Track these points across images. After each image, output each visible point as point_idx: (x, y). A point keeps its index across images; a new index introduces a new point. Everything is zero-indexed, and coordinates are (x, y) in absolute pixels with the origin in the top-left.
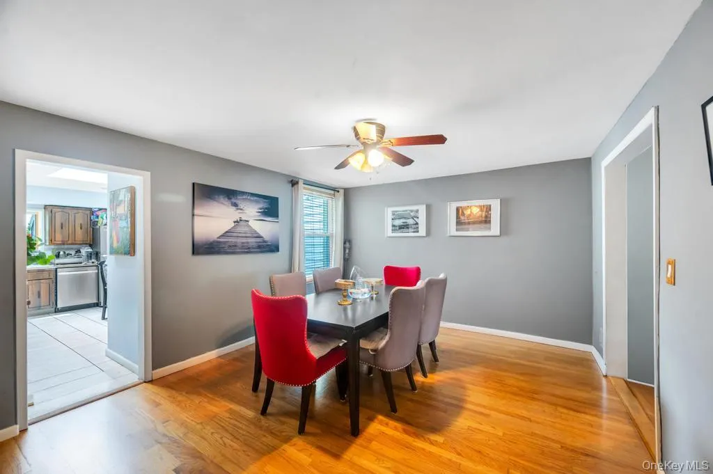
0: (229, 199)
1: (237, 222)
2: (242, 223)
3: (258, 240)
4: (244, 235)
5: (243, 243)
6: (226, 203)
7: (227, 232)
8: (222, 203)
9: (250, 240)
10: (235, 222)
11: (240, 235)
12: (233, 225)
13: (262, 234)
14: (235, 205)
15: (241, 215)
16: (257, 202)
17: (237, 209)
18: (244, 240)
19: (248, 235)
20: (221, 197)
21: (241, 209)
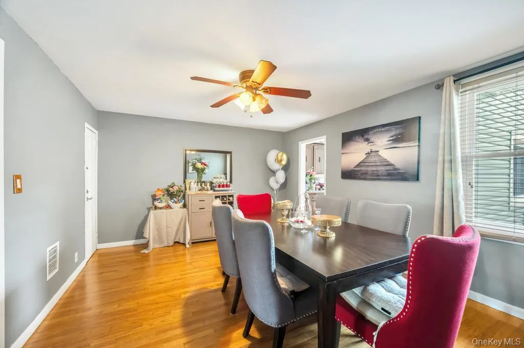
0: (363, 136)
1: (368, 153)
2: (373, 154)
3: (388, 168)
4: (374, 164)
5: (373, 171)
6: (360, 140)
7: (360, 163)
8: (358, 142)
9: (380, 168)
10: (366, 154)
11: (371, 164)
12: (365, 156)
13: (392, 162)
14: (367, 140)
15: (372, 148)
16: (388, 131)
17: (369, 143)
18: (374, 169)
19: (378, 164)
20: (357, 137)
21: (372, 142)
